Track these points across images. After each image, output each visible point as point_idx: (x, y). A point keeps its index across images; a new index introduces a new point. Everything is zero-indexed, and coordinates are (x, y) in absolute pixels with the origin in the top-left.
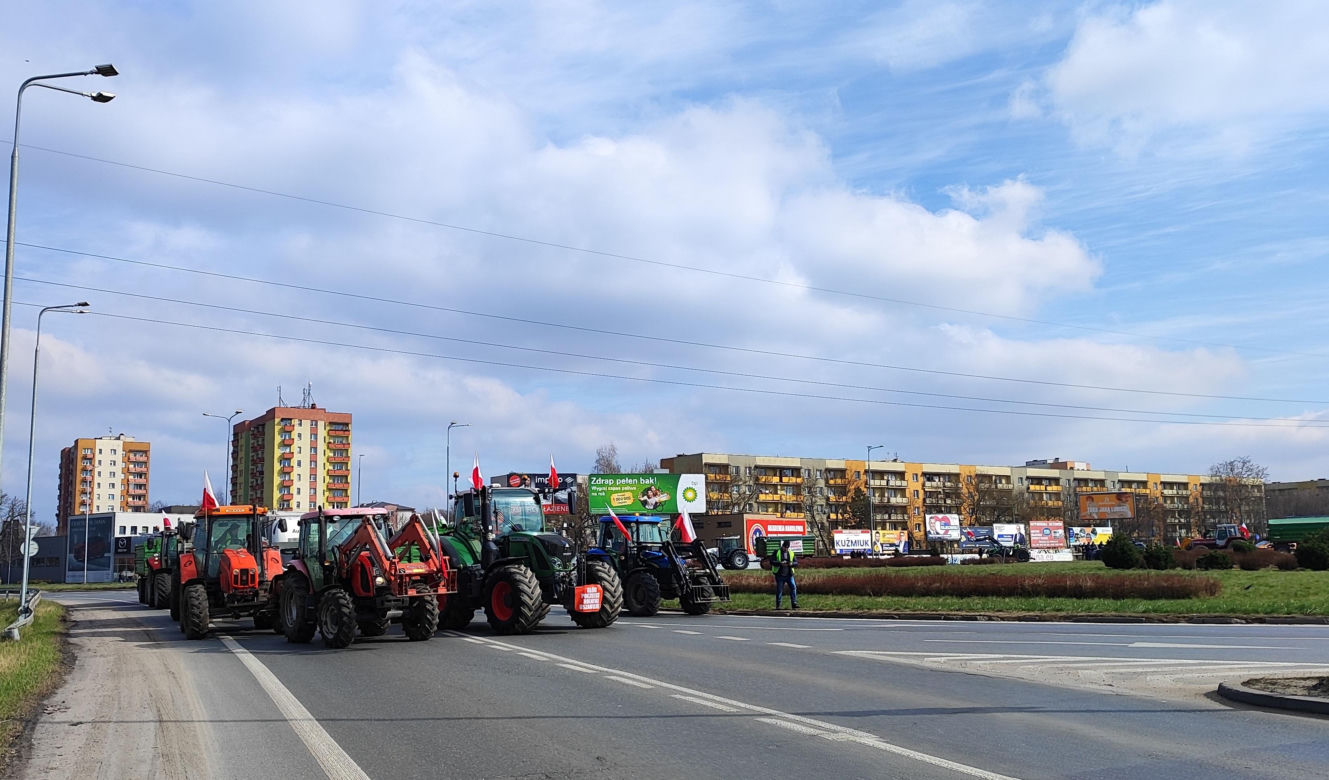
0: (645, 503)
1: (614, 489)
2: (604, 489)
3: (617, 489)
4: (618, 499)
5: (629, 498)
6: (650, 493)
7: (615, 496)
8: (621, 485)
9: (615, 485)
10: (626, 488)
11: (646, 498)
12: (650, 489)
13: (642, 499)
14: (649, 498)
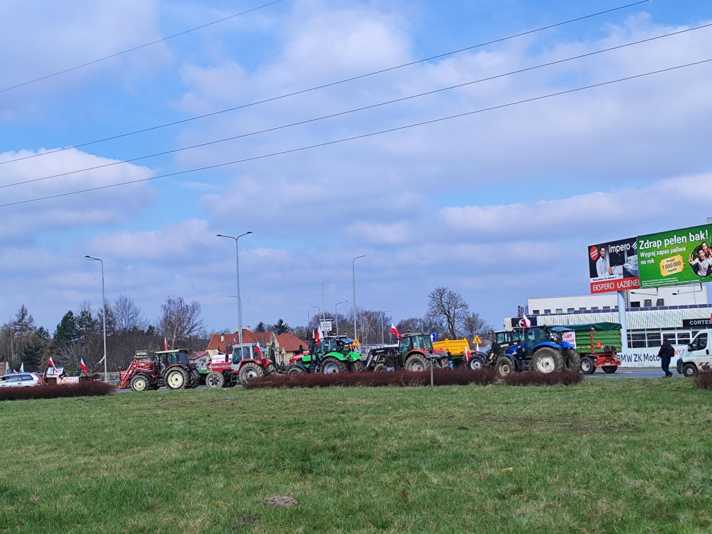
0: (696, 268)
1: (661, 253)
2: (653, 254)
3: (666, 252)
4: (667, 266)
5: (679, 263)
6: (702, 253)
7: (664, 262)
8: (670, 247)
9: (662, 248)
10: (675, 251)
11: (697, 260)
12: (701, 248)
13: (693, 263)
14: (701, 260)
